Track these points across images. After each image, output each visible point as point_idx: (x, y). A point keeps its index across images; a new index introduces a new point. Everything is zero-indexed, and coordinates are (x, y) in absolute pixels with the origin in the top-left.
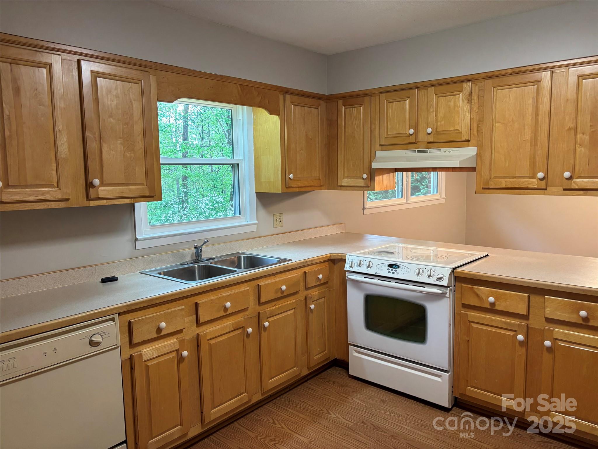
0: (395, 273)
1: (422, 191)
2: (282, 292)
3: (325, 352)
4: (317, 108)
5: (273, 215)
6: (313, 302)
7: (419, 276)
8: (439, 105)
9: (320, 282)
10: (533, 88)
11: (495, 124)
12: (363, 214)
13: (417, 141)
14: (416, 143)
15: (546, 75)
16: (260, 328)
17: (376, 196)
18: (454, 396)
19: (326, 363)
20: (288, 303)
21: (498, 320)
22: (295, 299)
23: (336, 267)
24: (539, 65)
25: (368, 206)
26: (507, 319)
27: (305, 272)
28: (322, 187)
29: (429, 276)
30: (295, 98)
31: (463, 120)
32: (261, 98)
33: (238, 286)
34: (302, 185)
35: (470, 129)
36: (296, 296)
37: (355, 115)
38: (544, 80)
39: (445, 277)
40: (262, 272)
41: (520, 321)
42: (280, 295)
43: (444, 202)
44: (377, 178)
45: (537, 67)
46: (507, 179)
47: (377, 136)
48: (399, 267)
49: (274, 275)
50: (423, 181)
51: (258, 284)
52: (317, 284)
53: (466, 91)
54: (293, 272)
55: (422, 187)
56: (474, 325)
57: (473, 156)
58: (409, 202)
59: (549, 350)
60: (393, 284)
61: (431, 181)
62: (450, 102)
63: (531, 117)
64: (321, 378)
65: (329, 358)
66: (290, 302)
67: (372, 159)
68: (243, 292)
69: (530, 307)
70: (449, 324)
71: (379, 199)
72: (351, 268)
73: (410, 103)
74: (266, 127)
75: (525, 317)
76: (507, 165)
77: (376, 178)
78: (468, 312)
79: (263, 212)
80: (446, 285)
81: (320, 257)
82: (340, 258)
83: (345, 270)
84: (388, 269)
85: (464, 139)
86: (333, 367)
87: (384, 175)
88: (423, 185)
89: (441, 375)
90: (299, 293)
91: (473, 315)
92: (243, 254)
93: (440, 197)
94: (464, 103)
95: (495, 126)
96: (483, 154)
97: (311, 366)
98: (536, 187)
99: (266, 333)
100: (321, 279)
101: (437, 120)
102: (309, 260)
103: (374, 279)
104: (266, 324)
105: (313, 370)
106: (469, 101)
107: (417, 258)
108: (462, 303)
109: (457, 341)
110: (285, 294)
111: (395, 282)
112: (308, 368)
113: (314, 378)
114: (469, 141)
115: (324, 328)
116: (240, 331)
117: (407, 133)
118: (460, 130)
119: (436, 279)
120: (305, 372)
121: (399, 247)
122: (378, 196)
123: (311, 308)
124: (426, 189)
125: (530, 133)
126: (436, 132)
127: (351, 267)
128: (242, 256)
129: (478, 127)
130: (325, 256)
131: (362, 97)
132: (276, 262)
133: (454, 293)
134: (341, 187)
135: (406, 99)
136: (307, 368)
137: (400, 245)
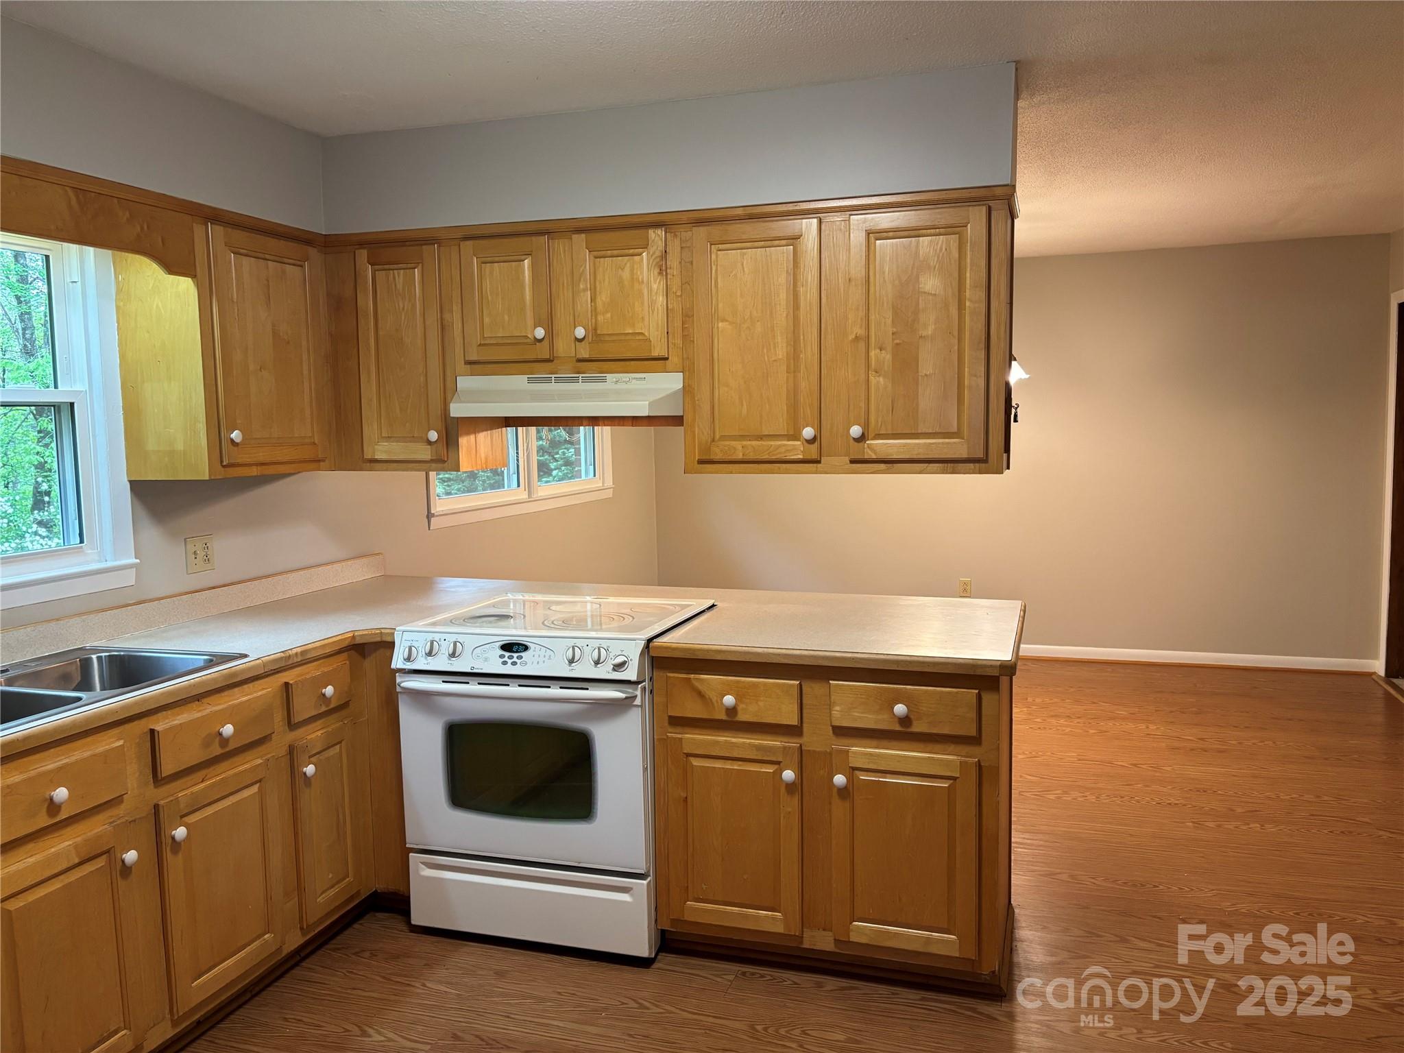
0: (518, 663)
1: (554, 473)
2: (224, 741)
3: (348, 879)
4: (301, 266)
5: (185, 539)
6: (310, 757)
7: (573, 664)
8: (599, 277)
9: (327, 706)
10: (785, 251)
11: (718, 323)
12: (429, 529)
13: (554, 357)
14: (552, 361)
15: (809, 226)
16: (160, 845)
17: (448, 486)
18: (660, 928)
19: (352, 905)
20: (241, 768)
21: (744, 743)
22: (261, 757)
23: (369, 664)
24: (796, 204)
25: (439, 509)
26: (762, 740)
27: (287, 684)
28: (322, 463)
29: (597, 663)
30: (239, 236)
31: (651, 312)
32: (139, 230)
33: (89, 739)
34: (268, 460)
35: (668, 333)
36: (262, 749)
37: (400, 286)
38: (806, 236)
39: (631, 660)
40: (162, 694)
41: (786, 740)
42: (217, 750)
43: (611, 496)
44: (464, 441)
45: (791, 207)
46: (744, 440)
47: (459, 340)
48: (526, 648)
49: (198, 701)
50: (555, 451)
51: (152, 728)
52: (320, 712)
53: (655, 247)
54: (253, 687)
55: (555, 464)
56: (696, 762)
57: (675, 393)
58: (535, 496)
59: (844, 792)
60: (514, 689)
61: (580, 448)
62: (622, 269)
63: (785, 312)
64: (339, 949)
65: (358, 893)
66: (247, 766)
67: (449, 395)
68: (105, 756)
69: (804, 707)
70: (643, 766)
71: (456, 494)
72: (408, 663)
73: (534, 266)
74: (157, 306)
75: (794, 731)
76: (744, 411)
77: (460, 440)
78: (682, 734)
79: (153, 534)
80: (634, 678)
81: (326, 642)
82: (378, 639)
83: (394, 669)
84: (502, 656)
85: (655, 354)
86: (368, 916)
87: (479, 432)
88: (557, 461)
89: (631, 886)
90: (271, 739)
91: (694, 739)
92: (95, 650)
93: (601, 485)
94: (652, 274)
95: (718, 327)
96: (696, 388)
97: (311, 921)
98: (801, 457)
99: (180, 855)
100: (331, 698)
101: (596, 309)
102: (294, 651)
103: (468, 683)
104: (180, 832)
105: (316, 932)
106: (663, 269)
107: (566, 623)
108: (670, 717)
109: (662, 803)
110: (232, 746)
111: (519, 686)
112: (302, 929)
113: (320, 952)
114: (667, 359)
115: (342, 821)
116: (101, 862)
117: (529, 336)
118: (646, 334)
119: (612, 666)
120: (295, 940)
121: (515, 601)
122: (453, 487)
123: (305, 774)
124: (563, 468)
125: (785, 345)
126: (595, 335)
127: (408, 659)
128: (94, 657)
129: (683, 329)
130: (340, 638)
131: (417, 245)
132: (202, 664)
133: (651, 696)
134: (373, 463)
135: (523, 257)
136: (299, 930)
137: (519, 597)
